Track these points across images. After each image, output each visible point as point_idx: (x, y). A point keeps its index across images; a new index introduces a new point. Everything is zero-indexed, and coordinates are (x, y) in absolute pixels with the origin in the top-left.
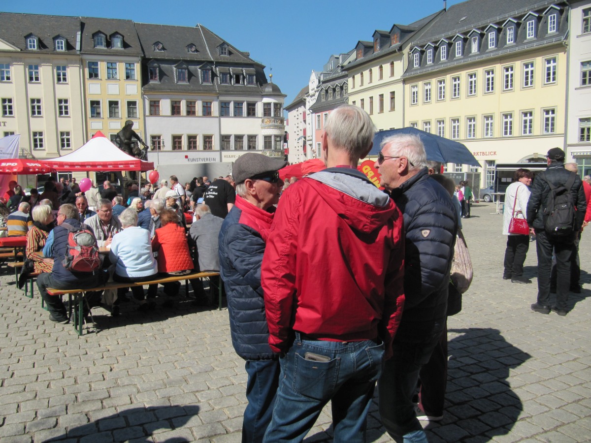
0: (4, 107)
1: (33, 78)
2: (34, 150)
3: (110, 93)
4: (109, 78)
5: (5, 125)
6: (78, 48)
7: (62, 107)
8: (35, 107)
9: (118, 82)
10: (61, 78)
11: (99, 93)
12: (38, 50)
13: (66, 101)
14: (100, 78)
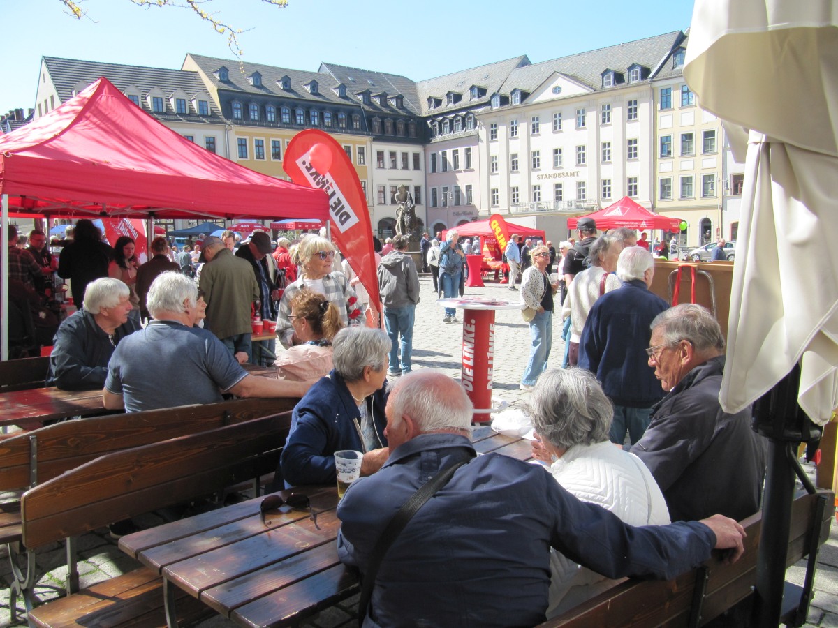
0: (579, 155)
1: (606, 118)
2: (603, 200)
3: (683, 124)
4: (682, 105)
5: (577, 175)
6: (651, 76)
7: (632, 150)
8: (605, 152)
9: (693, 109)
10: (632, 113)
11: (670, 126)
12: (614, 87)
13: (636, 142)
14: (672, 107)
